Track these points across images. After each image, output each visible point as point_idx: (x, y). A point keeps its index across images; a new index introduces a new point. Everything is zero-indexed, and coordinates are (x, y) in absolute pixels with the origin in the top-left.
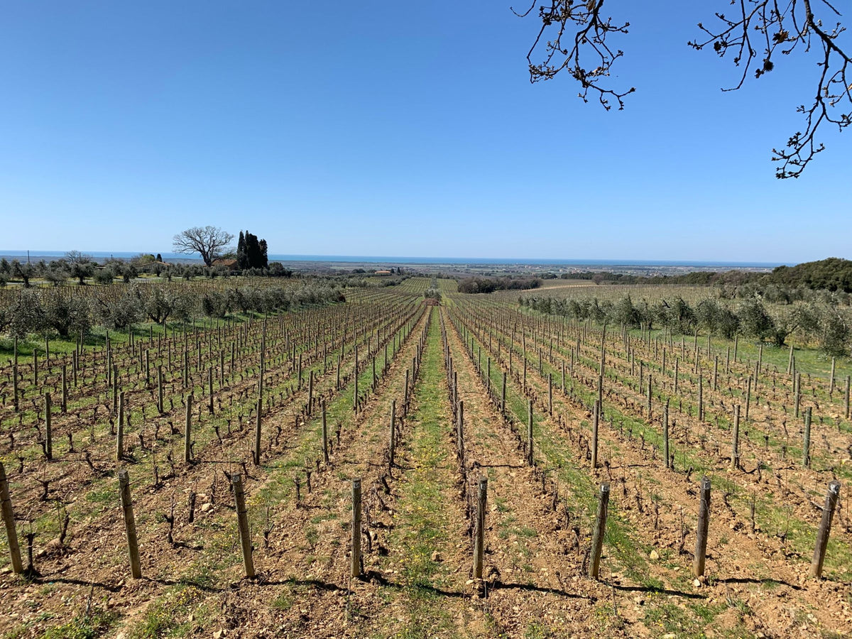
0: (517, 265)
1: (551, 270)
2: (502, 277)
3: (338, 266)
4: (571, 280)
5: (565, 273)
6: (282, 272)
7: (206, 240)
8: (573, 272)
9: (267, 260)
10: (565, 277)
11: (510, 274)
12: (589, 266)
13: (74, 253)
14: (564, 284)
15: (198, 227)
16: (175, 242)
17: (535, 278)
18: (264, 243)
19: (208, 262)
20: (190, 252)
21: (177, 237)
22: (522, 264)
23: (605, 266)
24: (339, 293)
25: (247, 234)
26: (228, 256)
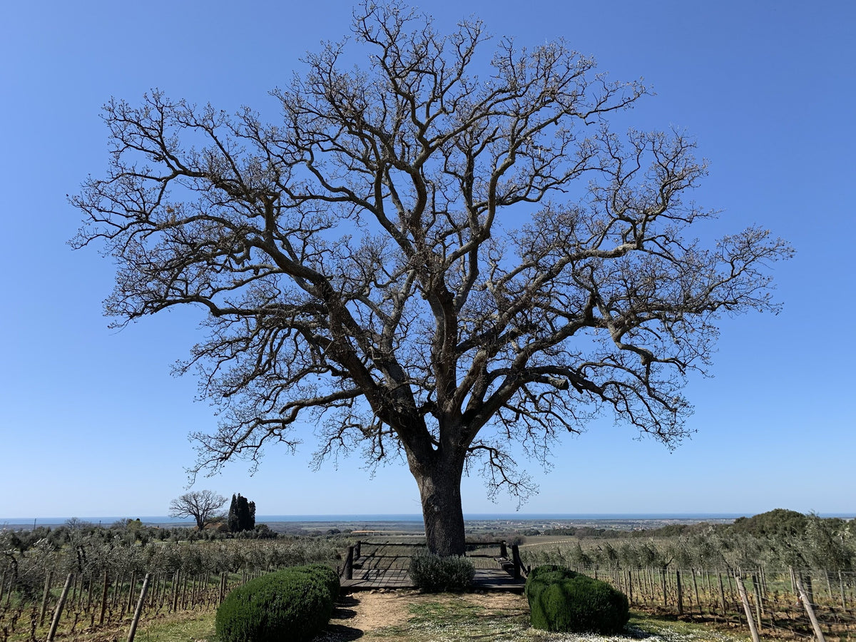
0: (498, 521)
1: (534, 526)
2: (483, 534)
3: (309, 526)
4: (554, 537)
5: (548, 529)
6: (267, 534)
7: (202, 503)
8: (557, 527)
9: (254, 522)
10: (548, 533)
11: (492, 531)
12: (573, 521)
13: (74, 520)
14: (547, 540)
15: (196, 492)
16: (171, 506)
17: (518, 535)
18: (253, 505)
19: (201, 525)
20: (184, 516)
21: (175, 502)
22: (503, 521)
23: (589, 521)
24: (337, 552)
25: (239, 497)
26: (220, 519)
